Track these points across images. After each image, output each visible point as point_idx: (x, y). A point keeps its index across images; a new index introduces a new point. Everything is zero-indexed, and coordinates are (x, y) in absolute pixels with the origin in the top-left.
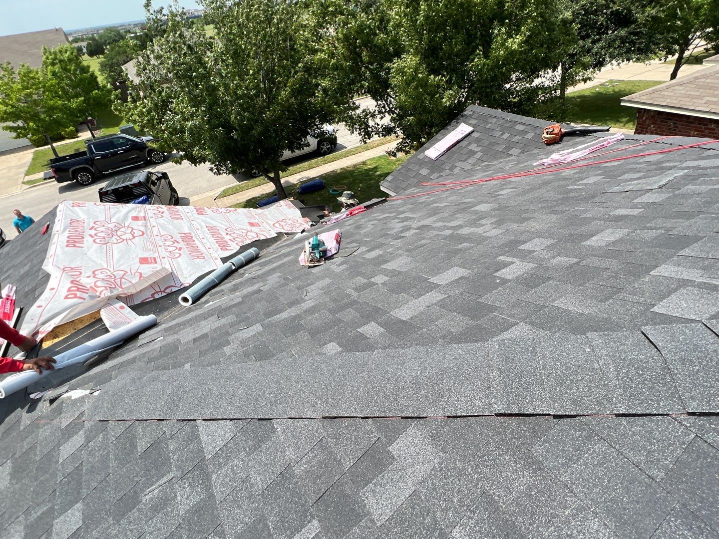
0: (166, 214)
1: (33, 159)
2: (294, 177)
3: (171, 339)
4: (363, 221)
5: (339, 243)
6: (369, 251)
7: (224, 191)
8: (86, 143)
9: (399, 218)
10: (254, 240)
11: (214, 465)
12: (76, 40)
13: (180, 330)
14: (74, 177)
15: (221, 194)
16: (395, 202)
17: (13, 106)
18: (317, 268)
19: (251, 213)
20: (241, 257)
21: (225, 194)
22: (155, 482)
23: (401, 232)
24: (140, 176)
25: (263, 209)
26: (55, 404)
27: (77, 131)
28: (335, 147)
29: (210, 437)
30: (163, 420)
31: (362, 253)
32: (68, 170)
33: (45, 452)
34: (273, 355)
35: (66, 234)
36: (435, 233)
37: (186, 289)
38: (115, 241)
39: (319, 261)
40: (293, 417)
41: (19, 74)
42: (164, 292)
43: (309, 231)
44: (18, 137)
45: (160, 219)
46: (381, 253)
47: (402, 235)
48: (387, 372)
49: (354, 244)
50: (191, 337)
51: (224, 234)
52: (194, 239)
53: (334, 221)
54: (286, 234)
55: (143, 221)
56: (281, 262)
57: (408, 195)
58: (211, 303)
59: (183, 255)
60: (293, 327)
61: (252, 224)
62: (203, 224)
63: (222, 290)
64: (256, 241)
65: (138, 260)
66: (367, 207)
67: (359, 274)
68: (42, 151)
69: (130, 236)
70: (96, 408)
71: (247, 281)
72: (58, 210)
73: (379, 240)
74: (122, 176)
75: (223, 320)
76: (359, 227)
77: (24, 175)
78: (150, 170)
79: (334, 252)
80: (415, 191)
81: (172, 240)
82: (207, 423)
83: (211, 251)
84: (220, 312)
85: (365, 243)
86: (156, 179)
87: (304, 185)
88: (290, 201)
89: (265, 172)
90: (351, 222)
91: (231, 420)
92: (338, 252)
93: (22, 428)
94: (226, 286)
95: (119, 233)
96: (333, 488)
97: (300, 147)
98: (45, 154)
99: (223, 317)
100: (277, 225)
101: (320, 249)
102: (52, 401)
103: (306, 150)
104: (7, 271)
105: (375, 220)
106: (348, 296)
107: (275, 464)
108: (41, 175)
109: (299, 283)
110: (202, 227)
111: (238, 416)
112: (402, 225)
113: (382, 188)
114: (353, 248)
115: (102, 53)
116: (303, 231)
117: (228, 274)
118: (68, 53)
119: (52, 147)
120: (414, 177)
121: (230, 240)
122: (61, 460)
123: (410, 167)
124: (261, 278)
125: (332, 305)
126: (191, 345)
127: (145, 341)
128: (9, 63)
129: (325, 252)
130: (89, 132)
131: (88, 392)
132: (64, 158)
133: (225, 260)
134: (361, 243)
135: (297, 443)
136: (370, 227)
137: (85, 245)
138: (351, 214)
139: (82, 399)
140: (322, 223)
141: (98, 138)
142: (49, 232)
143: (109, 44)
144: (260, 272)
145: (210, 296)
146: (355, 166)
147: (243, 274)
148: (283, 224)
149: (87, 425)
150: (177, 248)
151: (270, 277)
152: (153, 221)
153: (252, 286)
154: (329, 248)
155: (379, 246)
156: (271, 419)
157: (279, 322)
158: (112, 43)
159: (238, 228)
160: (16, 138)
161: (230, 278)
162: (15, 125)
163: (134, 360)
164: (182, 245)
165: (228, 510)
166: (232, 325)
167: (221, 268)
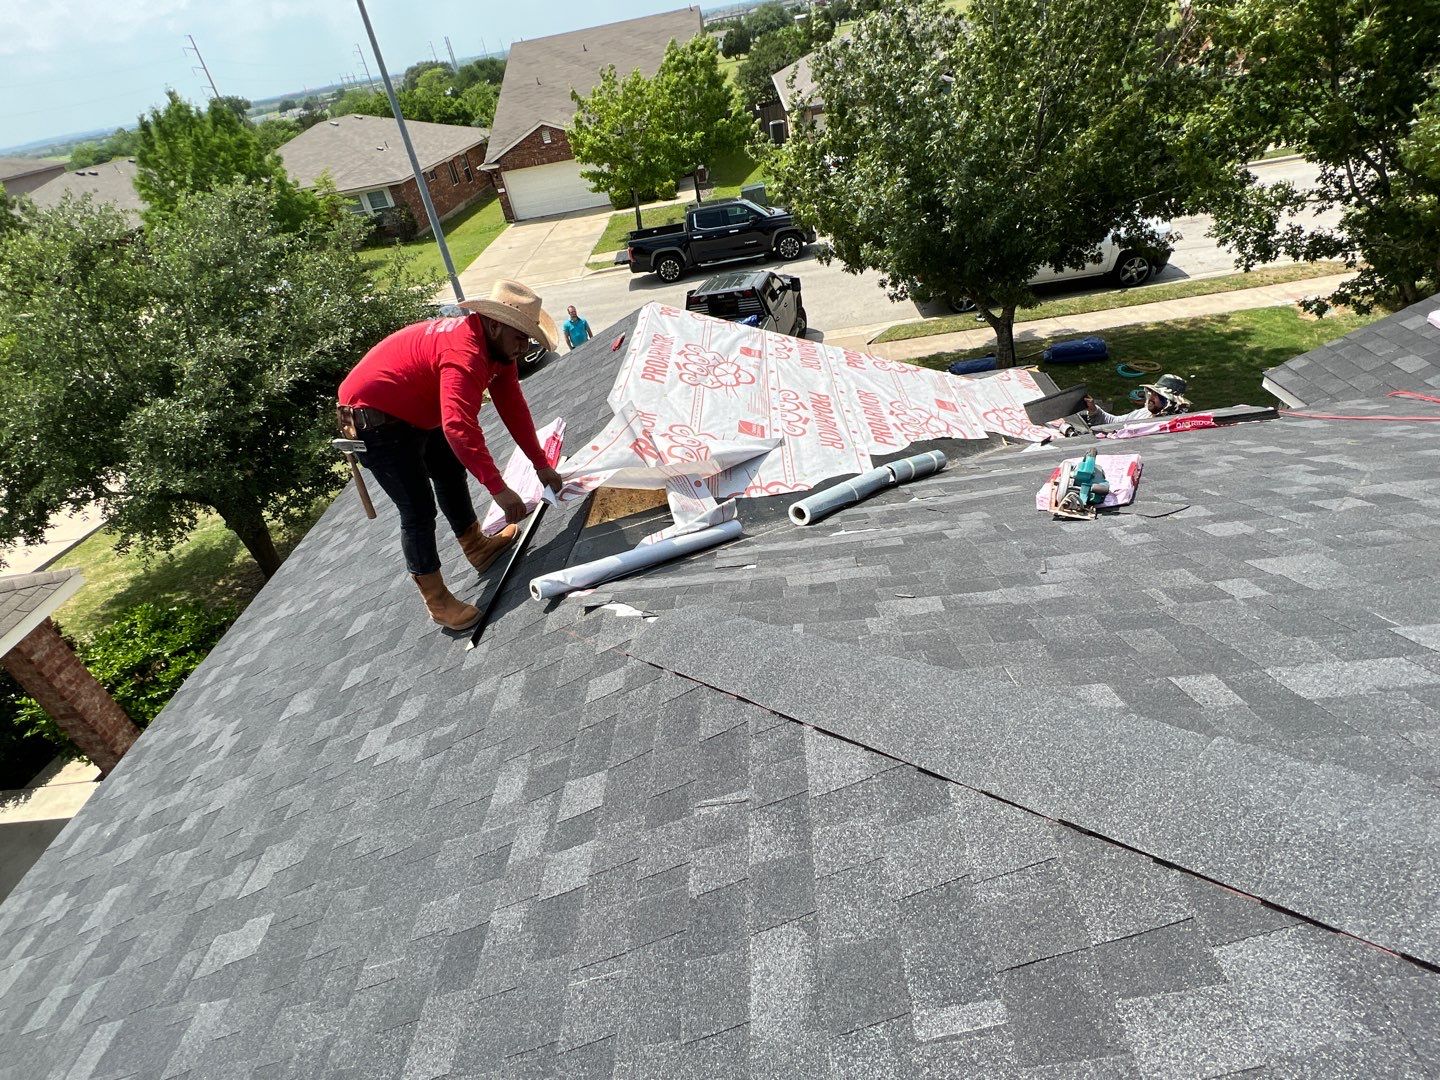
0: (795, 355)
1: (607, 229)
2: (1041, 325)
3: (770, 572)
4: (1204, 449)
5: (1136, 483)
6: (1215, 519)
7: (889, 330)
8: (686, 210)
9: (1311, 463)
10: (940, 436)
11: (820, 812)
12: (712, 28)
13: (785, 563)
14: (656, 266)
15: (882, 335)
16: (1302, 424)
17: (603, 139)
18: (1074, 524)
19: (944, 382)
20: (911, 463)
21: (891, 336)
22: (717, 795)
23: (1316, 496)
24: (755, 279)
25: (971, 378)
26: (593, 614)
27: (678, 188)
28: (1159, 271)
29: (822, 762)
30: (747, 701)
31: (1194, 521)
32: (649, 254)
33: (571, 677)
34: (965, 665)
35: (645, 356)
36: (1425, 520)
37: (802, 495)
38: (709, 384)
39: (1083, 511)
40: (994, 793)
41: (624, 86)
42: (766, 489)
43: (1058, 443)
44: (597, 190)
45: (783, 361)
46: (1250, 530)
47: (1319, 503)
48: (1245, 792)
49: (1177, 496)
50: (805, 580)
51: (885, 412)
52: (832, 408)
53: (1125, 435)
54: (1007, 438)
55: (758, 359)
56: (990, 492)
57: (1341, 412)
58: (843, 532)
59: (808, 434)
60: (1013, 626)
61: (942, 404)
62: (853, 385)
63: (866, 516)
64: (943, 438)
65: (736, 423)
66: (1221, 421)
67: (1181, 562)
68: (622, 217)
69: (731, 379)
70: (648, 642)
71: (917, 510)
72: (641, 316)
73: (1247, 502)
74: (727, 275)
75: (865, 568)
76: (1193, 461)
77: (590, 252)
78: (771, 269)
79: (1121, 499)
80: (1369, 408)
81: (796, 402)
82: (821, 737)
83: (857, 438)
84: (863, 554)
85: (1207, 501)
86: (780, 289)
87: (1060, 345)
88: (1031, 373)
89: (983, 305)
90: (1169, 445)
91: (867, 748)
92: (1132, 502)
93: (545, 632)
94: (873, 509)
95: (718, 371)
96: (1054, 963)
97: (1078, 261)
98: (626, 223)
99: (865, 564)
100: (992, 416)
101: (1094, 486)
102: (589, 609)
103: (1091, 269)
104: (557, 398)
105: (1242, 454)
106: (1152, 602)
107: (937, 863)
108: (612, 256)
109: (1030, 544)
110: (849, 389)
111: (880, 746)
112: (1318, 479)
113: (1266, 385)
114: (1172, 502)
115: (746, 50)
116: (1046, 441)
117: (879, 489)
118: (704, 52)
119: (638, 212)
120: (1372, 372)
121: (895, 425)
122: (588, 700)
123: (1368, 346)
124: (950, 512)
125: (1108, 610)
126: (805, 594)
127: (728, 563)
128: (613, 67)
129: (1102, 494)
130: (694, 191)
131: (639, 613)
132: (649, 232)
133: (878, 461)
134: (1193, 498)
135: (991, 846)
136: (1222, 466)
137: (667, 379)
138: (1173, 427)
139: (629, 620)
140: (1095, 432)
141: (705, 204)
142: (623, 347)
143: (760, 34)
144: (942, 501)
145: (843, 519)
146: (1194, 322)
147: (909, 496)
148: (1004, 416)
149: (633, 663)
150: (801, 418)
151: (965, 516)
152: (772, 363)
153: (925, 522)
154: (1112, 490)
155: (1246, 515)
156: (946, 779)
157: (982, 607)
158: (765, 32)
159: (914, 407)
160: (595, 190)
161: (881, 498)
162: (598, 170)
163: (707, 589)
164: (810, 413)
165: (831, 898)
166: (883, 583)
167: (869, 474)
